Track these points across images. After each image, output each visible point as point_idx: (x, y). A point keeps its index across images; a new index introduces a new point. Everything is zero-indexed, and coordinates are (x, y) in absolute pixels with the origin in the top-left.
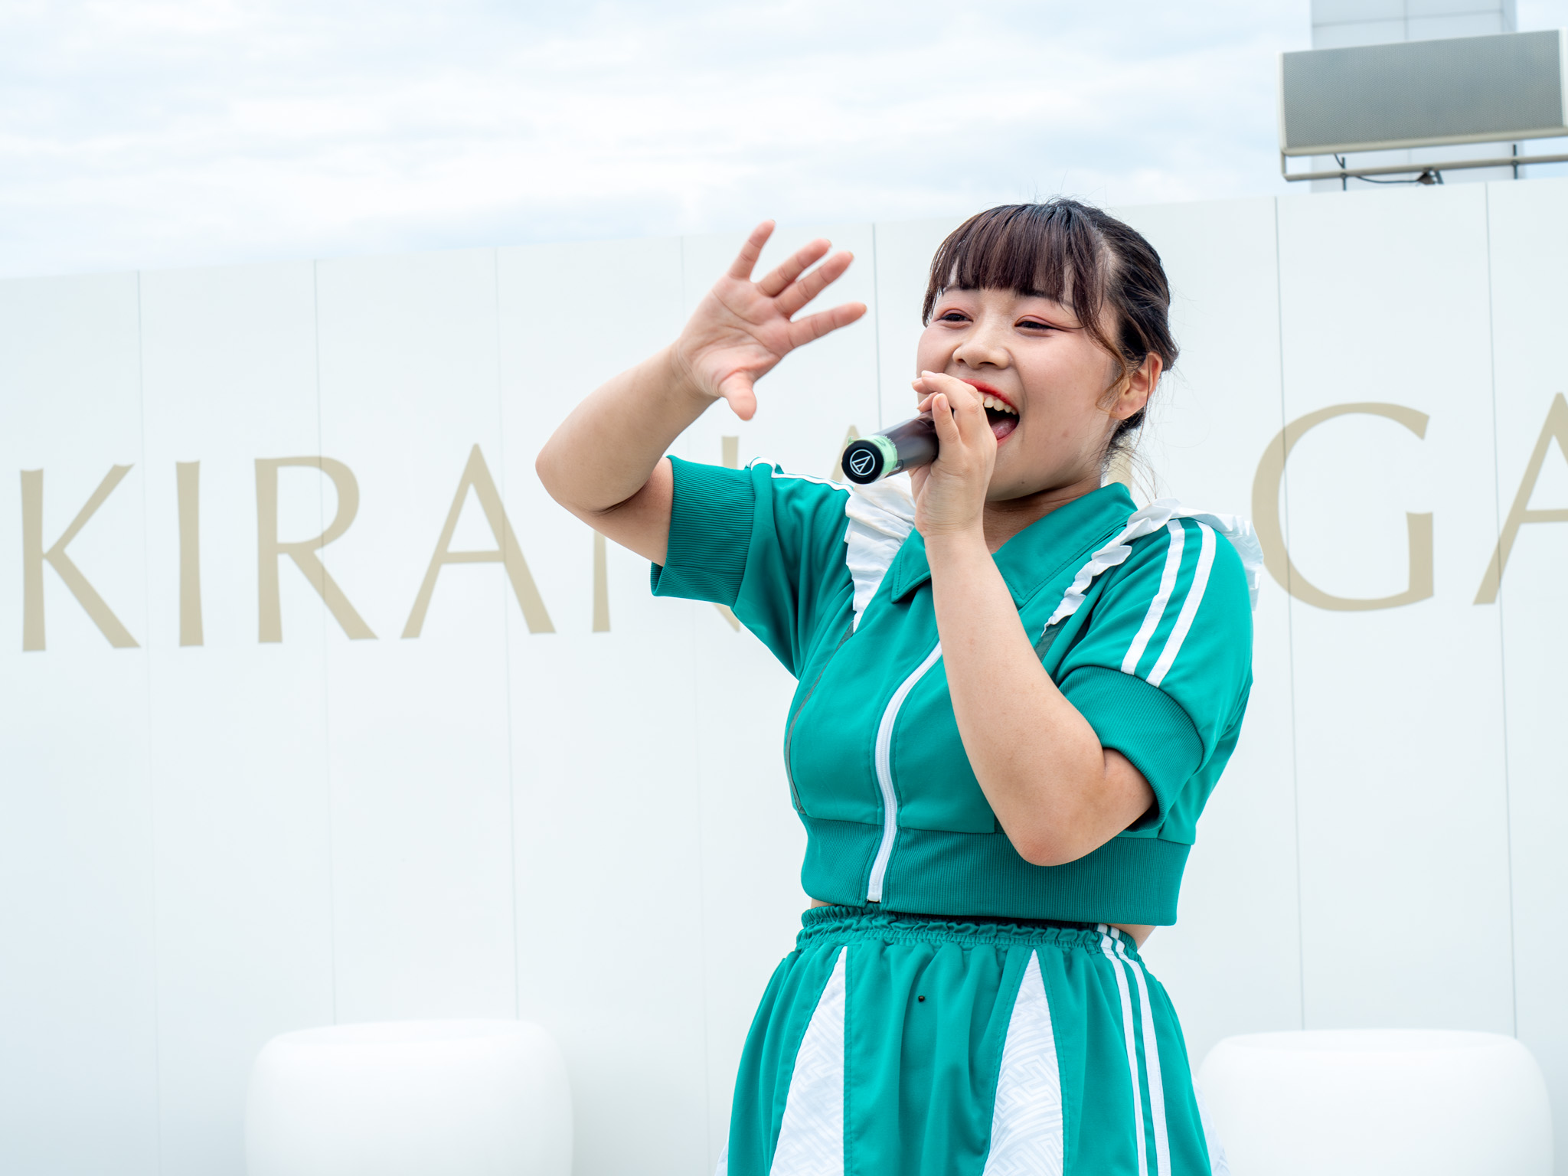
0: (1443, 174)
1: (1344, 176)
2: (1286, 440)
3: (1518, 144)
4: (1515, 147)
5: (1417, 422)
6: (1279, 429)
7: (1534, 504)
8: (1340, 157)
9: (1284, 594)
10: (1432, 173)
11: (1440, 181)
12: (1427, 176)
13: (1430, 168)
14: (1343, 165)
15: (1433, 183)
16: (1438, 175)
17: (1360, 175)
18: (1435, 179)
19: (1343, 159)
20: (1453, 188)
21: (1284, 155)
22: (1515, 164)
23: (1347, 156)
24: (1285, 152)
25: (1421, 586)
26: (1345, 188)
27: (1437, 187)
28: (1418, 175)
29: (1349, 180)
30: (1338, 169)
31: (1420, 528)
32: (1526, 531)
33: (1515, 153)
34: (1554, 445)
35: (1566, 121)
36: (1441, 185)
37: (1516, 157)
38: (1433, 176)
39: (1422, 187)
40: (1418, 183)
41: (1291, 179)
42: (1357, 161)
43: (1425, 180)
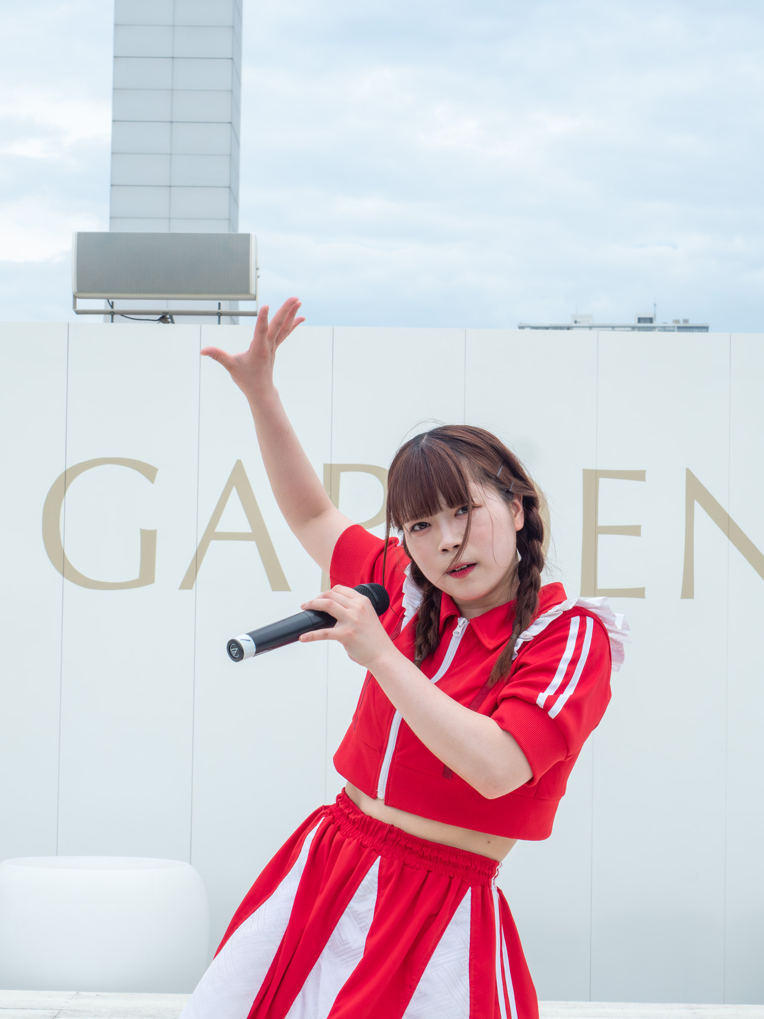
0: (174, 317)
1: (113, 314)
2: (66, 479)
3: (222, 302)
4: (219, 304)
5: (149, 472)
6: (64, 470)
7: (219, 528)
8: (111, 301)
9: (62, 577)
10: (168, 316)
11: (173, 322)
12: (165, 318)
13: (167, 313)
14: (112, 306)
15: (169, 323)
16: (171, 318)
17: (123, 314)
18: (170, 320)
19: (113, 303)
20: (181, 328)
21: (75, 297)
22: (219, 314)
23: (115, 301)
24: (76, 295)
25: (147, 575)
26: (112, 321)
27: (170, 324)
28: (159, 317)
29: (115, 316)
30: (109, 309)
31: (148, 539)
32: (214, 546)
33: (219, 308)
34: (234, 492)
35: (252, 291)
36: (173, 325)
37: (220, 311)
38: (168, 318)
39: (161, 325)
40: (159, 322)
41: (79, 313)
42: (120, 305)
43: (163, 320)
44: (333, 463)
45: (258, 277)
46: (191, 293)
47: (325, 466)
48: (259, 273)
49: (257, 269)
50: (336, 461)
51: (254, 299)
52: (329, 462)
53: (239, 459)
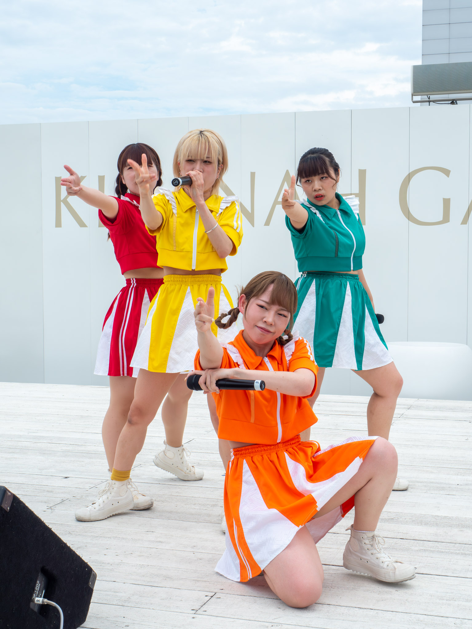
0: (457, 101)
1: (429, 102)
2: (409, 177)
5: (447, 172)
6: (408, 173)
10: (455, 101)
11: (457, 104)
12: (453, 102)
14: (429, 98)
16: (456, 102)
17: (434, 101)
18: (455, 103)
19: (429, 97)
20: (461, 105)
21: (412, 95)
24: (414, 94)
25: (446, 218)
26: (429, 105)
28: (451, 101)
31: (447, 203)
39: (452, 105)
40: (450, 104)
41: (414, 102)
42: (433, 97)
43: (452, 103)
46: (465, 90)
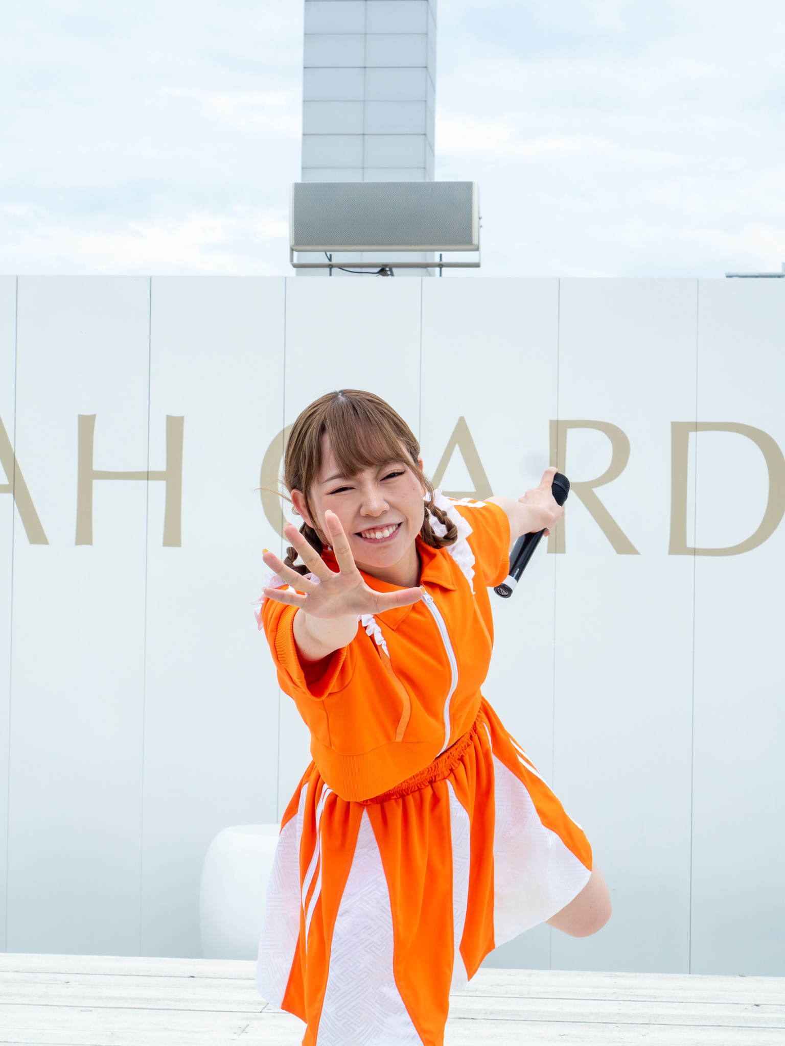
0: (394, 270)
1: (331, 267)
3: (443, 253)
4: (441, 255)
6: (282, 429)
8: (328, 254)
10: (387, 269)
11: (392, 275)
12: (384, 270)
13: (386, 265)
14: (330, 260)
15: (388, 275)
16: (391, 270)
17: (342, 267)
18: (389, 273)
19: (331, 255)
20: (400, 280)
21: (292, 250)
22: (441, 266)
23: (333, 254)
24: (293, 248)
26: (331, 275)
27: (390, 277)
28: (378, 270)
29: (333, 269)
30: (327, 262)
33: (441, 260)
34: (457, 450)
35: (475, 241)
36: (393, 277)
37: (441, 262)
38: (388, 271)
39: (380, 277)
40: (378, 274)
41: (295, 266)
42: (339, 257)
43: (383, 273)
44: (560, 418)
45: (481, 227)
46: (411, 244)
47: (551, 422)
48: (482, 222)
49: (480, 218)
50: (563, 417)
51: (477, 249)
52: (555, 419)
53: (462, 416)
